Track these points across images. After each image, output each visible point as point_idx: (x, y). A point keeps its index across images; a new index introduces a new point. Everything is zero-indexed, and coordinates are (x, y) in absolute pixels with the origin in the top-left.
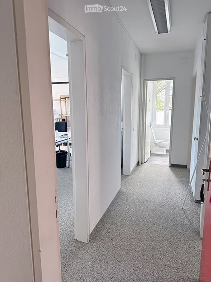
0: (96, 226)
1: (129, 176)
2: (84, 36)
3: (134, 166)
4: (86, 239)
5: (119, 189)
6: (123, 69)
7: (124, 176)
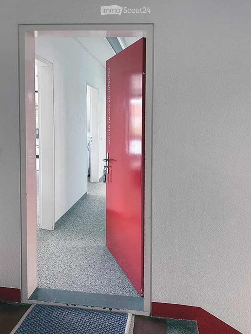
0: (61, 218)
1: (97, 183)
2: (53, 64)
3: (102, 176)
4: (51, 227)
5: (86, 192)
6: (88, 85)
7: (91, 183)
